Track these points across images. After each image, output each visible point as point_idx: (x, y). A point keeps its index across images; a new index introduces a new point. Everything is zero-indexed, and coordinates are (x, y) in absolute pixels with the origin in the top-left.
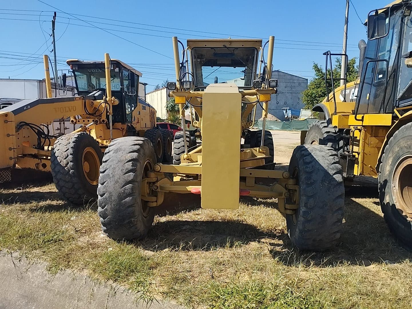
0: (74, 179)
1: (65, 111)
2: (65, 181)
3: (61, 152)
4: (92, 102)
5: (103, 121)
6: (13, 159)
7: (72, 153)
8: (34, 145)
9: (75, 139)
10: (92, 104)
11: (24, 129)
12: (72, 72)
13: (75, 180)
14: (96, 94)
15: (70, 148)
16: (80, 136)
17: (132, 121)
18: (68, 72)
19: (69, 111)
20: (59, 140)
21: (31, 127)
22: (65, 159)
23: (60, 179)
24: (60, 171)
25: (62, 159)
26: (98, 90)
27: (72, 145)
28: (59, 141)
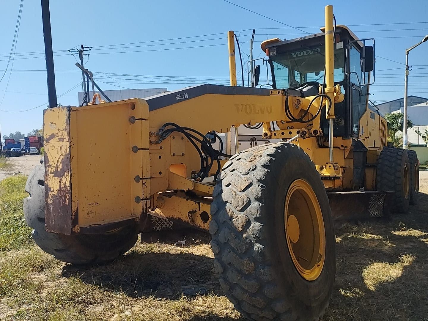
0: (262, 271)
1: (253, 111)
2: (239, 272)
3: (235, 190)
4: (298, 100)
5: (316, 132)
6: (141, 201)
7: (260, 195)
8: (193, 172)
9: (269, 158)
10: (298, 103)
11: (174, 138)
12: (268, 61)
13: (265, 273)
14: (304, 89)
15: (256, 181)
16: (279, 151)
17: (359, 134)
18: (263, 61)
19: (260, 111)
20: (232, 161)
21: (188, 135)
22: (242, 210)
23: (230, 264)
24: (229, 242)
25: (234, 210)
26: (306, 85)
27: (260, 173)
28: (232, 163)
